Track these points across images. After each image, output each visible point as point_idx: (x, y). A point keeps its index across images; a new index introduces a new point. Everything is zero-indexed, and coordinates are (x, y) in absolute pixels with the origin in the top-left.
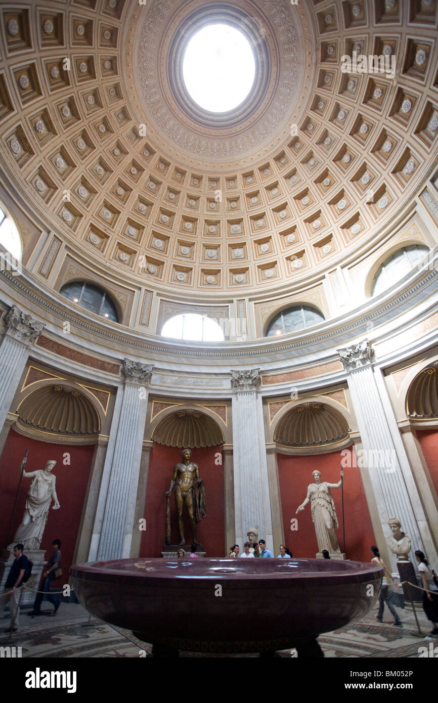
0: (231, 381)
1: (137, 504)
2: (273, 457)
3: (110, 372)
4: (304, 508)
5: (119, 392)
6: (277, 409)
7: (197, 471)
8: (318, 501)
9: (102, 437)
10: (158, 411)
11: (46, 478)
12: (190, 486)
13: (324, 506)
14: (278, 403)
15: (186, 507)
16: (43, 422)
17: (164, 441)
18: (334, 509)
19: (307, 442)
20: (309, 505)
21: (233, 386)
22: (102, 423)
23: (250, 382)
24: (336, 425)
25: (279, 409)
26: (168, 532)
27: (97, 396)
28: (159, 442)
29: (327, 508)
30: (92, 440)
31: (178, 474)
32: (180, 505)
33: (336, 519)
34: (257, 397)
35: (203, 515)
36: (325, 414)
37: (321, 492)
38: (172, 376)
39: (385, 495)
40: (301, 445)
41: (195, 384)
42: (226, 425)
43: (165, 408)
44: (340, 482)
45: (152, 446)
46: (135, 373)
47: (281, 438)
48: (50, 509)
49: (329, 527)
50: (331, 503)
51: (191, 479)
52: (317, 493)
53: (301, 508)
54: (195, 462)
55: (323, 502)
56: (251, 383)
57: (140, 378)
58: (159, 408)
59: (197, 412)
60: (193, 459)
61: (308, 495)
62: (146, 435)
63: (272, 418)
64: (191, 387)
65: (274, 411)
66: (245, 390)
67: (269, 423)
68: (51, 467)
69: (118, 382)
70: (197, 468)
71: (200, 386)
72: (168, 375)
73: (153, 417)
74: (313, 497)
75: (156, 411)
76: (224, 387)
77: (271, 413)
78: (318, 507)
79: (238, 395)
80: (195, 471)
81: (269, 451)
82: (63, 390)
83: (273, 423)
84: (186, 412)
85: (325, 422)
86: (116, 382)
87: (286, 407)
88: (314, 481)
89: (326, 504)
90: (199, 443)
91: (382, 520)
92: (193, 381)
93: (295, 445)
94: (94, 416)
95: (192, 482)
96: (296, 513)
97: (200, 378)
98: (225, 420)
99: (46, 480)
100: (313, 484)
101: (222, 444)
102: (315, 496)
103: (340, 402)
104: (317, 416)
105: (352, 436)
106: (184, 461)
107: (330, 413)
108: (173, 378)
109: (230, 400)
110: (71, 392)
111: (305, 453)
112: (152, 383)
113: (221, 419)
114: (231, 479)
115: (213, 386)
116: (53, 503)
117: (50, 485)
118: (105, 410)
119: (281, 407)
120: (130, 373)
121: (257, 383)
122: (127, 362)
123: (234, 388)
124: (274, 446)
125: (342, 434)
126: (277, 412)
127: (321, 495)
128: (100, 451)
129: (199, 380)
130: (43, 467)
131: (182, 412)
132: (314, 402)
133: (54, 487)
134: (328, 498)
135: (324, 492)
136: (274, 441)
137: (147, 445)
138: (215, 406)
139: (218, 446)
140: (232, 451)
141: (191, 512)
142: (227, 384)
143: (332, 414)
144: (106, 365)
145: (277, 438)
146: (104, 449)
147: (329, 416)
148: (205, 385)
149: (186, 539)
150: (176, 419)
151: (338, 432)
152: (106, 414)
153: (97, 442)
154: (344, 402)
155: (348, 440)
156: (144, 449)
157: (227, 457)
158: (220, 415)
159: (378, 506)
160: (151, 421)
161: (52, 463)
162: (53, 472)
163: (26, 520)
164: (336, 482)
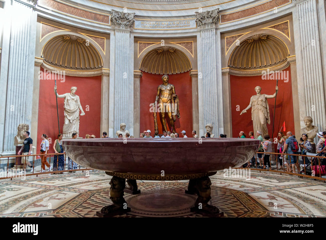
0: (196, 21)
1: (134, 112)
2: (227, 78)
3: (103, 22)
4: (246, 112)
5: (112, 37)
6: (231, 42)
7: (173, 89)
8: (256, 107)
9: (105, 70)
10: (142, 49)
11: (73, 97)
12: (169, 99)
13: (260, 110)
14: (233, 37)
17: (150, 70)
18: (268, 111)
20: (250, 109)
21: (198, 25)
22: (103, 60)
23: (211, 20)
24: (279, 52)
25: (234, 42)
27: (96, 41)
28: (146, 71)
29: (263, 111)
30: (99, 72)
31: (160, 92)
33: (269, 118)
34: (216, 33)
35: (178, 116)
36: (271, 43)
37: (260, 101)
38: (150, 21)
41: (168, 26)
42: (193, 57)
43: (148, 46)
44: (275, 94)
45: (140, 74)
46: (121, 21)
47: (234, 64)
48: (80, 115)
49: (262, 123)
50: (266, 108)
51: (169, 95)
52: (257, 101)
53: (244, 111)
54: (171, 83)
55: (260, 107)
56: (211, 22)
57: (126, 25)
58: (143, 47)
59: (171, 48)
61: (251, 103)
62: (135, 67)
63: (227, 49)
64: (166, 28)
65: (229, 44)
66: (206, 27)
67: (225, 53)
68: (74, 91)
69: (110, 29)
70: (173, 87)
71: (172, 27)
72: (147, 21)
73: (139, 54)
75: (141, 50)
76: (191, 27)
77: (227, 45)
78: (256, 111)
79: (201, 33)
80: (172, 89)
81: (224, 74)
82: (70, 38)
83: (228, 54)
84: (163, 49)
85: (270, 50)
86: (108, 29)
88: (255, 94)
89: (262, 108)
90: (175, 71)
91: (301, 118)
92: (166, 24)
93: (245, 68)
94: (97, 56)
95: (170, 97)
96: (241, 114)
97: (172, 21)
98: (192, 53)
99: (73, 99)
100: (255, 96)
101: (190, 70)
102: (256, 103)
103: (284, 32)
104: (264, 45)
105: (288, 60)
106: (163, 83)
107: (275, 42)
108: (152, 23)
109: (196, 37)
110: (77, 40)
111: (253, 74)
112: (135, 28)
113: (189, 52)
114: (196, 93)
115: (182, 27)
116: (80, 112)
117: (76, 101)
118: (104, 51)
119: (235, 40)
120: (117, 22)
121: (216, 21)
122: (113, 12)
123: (198, 27)
124: (228, 70)
125: (283, 58)
127: (260, 103)
128: (105, 79)
129: (171, 23)
130: (70, 91)
131: (160, 48)
132: (262, 34)
133: (79, 103)
134: (264, 105)
135: (262, 101)
136: (228, 66)
137: (136, 73)
138: (185, 43)
139: (188, 72)
140: (197, 74)
141: (170, 115)
142: (193, 24)
144: (99, 16)
145: (230, 64)
146: (108, 78)
148: (176, 27)
150: (157, 54)
151: (280, 57)
152: (105, 54)
153: (102, 73)
154: (287, 32)
155: (286, 63)
156: (135, 76)
157: (194, 79)
158: (188, 49)
159: (300, 110)
160: (138, 57)
161: (74, 88)
162: (77, 93)
163: (67, 122)
164: (272, 94)
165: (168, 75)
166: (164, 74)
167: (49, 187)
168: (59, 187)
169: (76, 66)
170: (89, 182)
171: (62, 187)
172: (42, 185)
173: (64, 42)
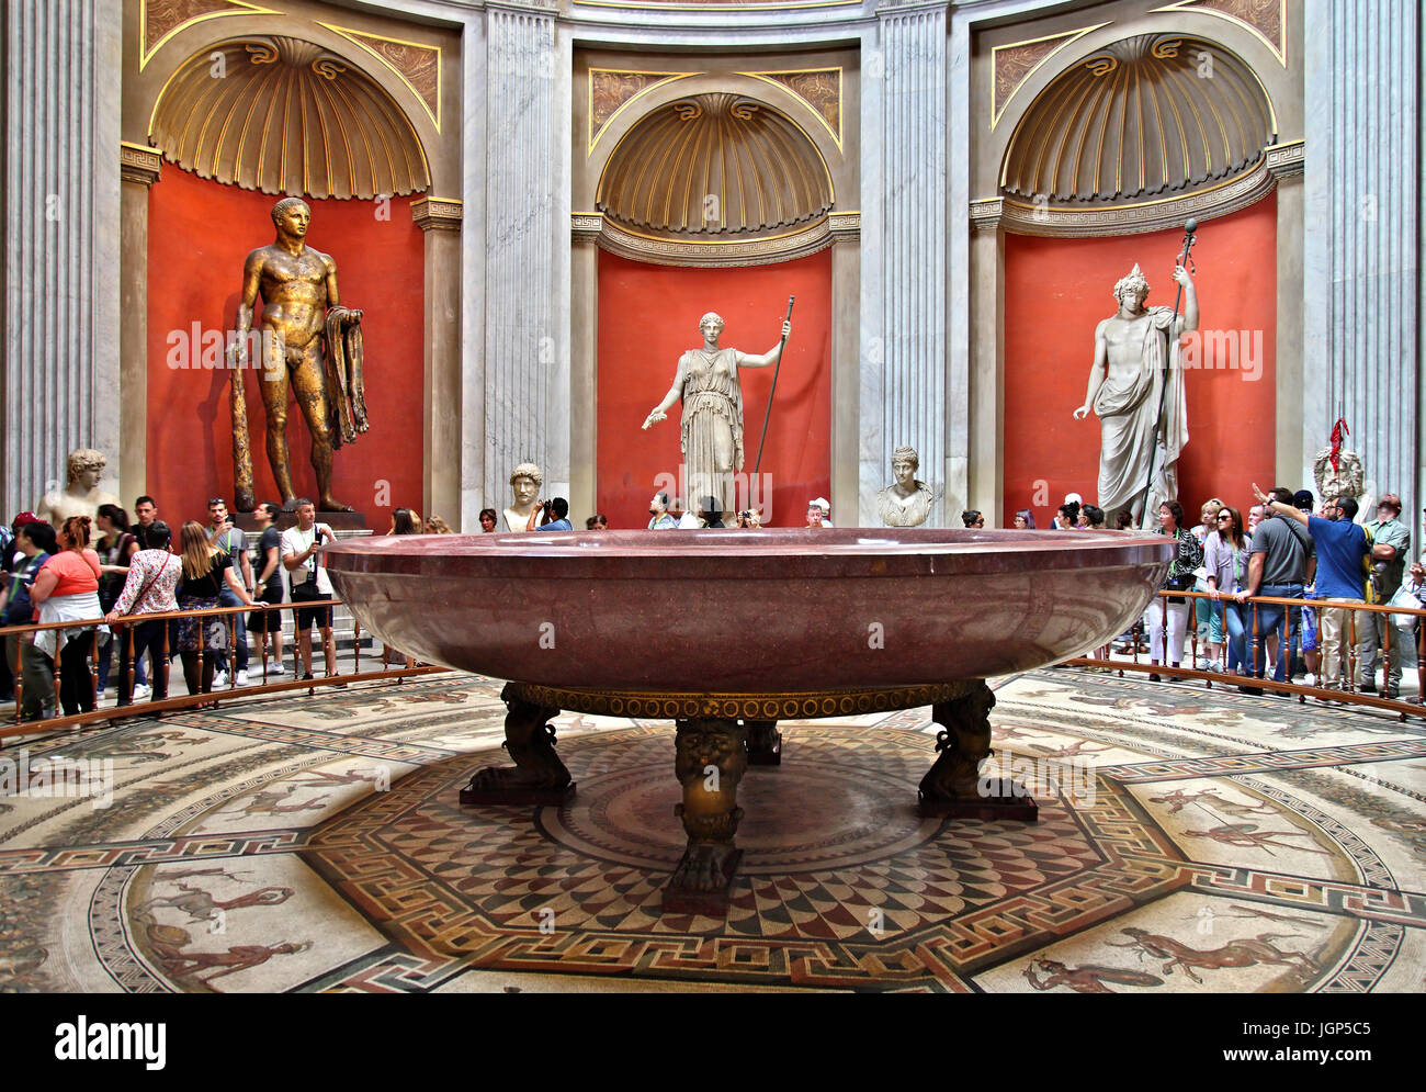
2: (588, 260)
4: (665, 416)
6: (616, 99)
7: (332, 280)
8: (706, 397)
10: (167, 24)
12: (313, 329)
13: (720, 412)
14: (620, 77)
15: (299, 395)
17: (206, 160)
19: (685, 224)
24: (783, 185)
25: (625, 100)
26: (245, 474)
29: (727, 417)
31: (261, 288)
32: (280, 395)
33: (741, 445)
34: (555, 38)
35: (358, 422)
36: (761, 142)
37: (719, 375)
39: (888, 391)
40: (664, 231)
42: (437, 125)
43: (198, 13)
44: (774, 353)
45: (156, 167)
47: (614, 203)
50: (736, 406)
51: (314, 307)
52: (707, 377)
53: (658, 414)
54: (323, 248)
55: (719, 402)
58: (173, 12)
59: (326, 55)
60: (316, 237)
61: (678, 380)
63: (597, 128)
65: (607, 104)
67: (586, 144)
70: (333, 270)
73: (148, 46)
74: (693, 386)
75: (158, 22)
77: (595, 109)
78: (705, 415)
79: (491, 18)
80: (325, 278)
81: (578, 239)
83: (601, 147)
84: (282, 47)
87: (649, 98)
89: (727, 406)
91: (863, 452)
93: (648, 229)
95: (316, 316)
96: (646, 425)
98: (432, 105)
100: (697, 351)
101: (420, 194)
102: (700, 384)
104: (732, 144)
106: (283, 237)
109: (458, 30)
111: (674, 258)
113: (421, 100)
119: (632, 93)
124: (596, 226)
125: (796, 213)
126: (615, 108)
127: (718, 382)
131: (268, 44)
132: (739, 97)
134: (731, 393)
135: (726, 374)
136: (598, 207)
137: (136, 161)
138: (400, 46)
139: (410, 200)
140: (460, 222)
141: (319, 411)
145: (605, 199)
147: (770, 153)
151: (783, 204)
154: (832, 111)
155: (820, 234)
156: (129, 175)
158: (416, 83)
159: (862, 419)
160: (143, 62)
164: (765, 352)
165: (307, 197)
166: (283, 195)
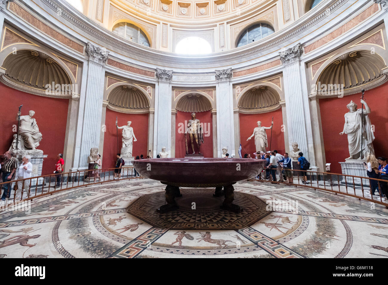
0: (215, 76)
1: (172, 139)
2: (237, 115)
3: (150, 76)
5: (157, 86)
7: (199, 123)
8: (258, 135)
9: (151, 109)
10: (177, 95)
11: (128, 129)
13: (261, 137)
14: (241, 87)
15: (194, 139)
16: (122, 104)
17: (182, 109)
18: (267, 138)
19: (257, 107)
20: (254, 137)
21: (217, 79)
22: (151, 103)
23: (226, 76)
24: (273, 98)
26: (187, 149)
27: (145, 89)
28: (180, 110)
29: (263, 138)
30: (147, 111)
31: (190, 125)
32: (192, 138)
33: (267, 143)
34: (229, 84)
35: (203, 142)
36: (268, 92)
38: (184, 76)
40: (253, 109)
42: (213, 100)
43: (181, 93)
44: (271, 127)
45: (176, 112)
46: (163, 76)
47: (242, 106)
48: (133, 141)
49: (263, 147)
50: (265, 136)
53: (250, 138)
54: (198, 119)
55: (260, 136)
56: (226, 77)
57: (166, 79)
58: (178, 94)
59: (198, 94)
61: (254, 133)
62: (172, 107)
63: (237, 96)
64: (194, 81)
65: (239, 91)
66: (223, 81)
67: (236, 98)
69: (155, 81)
70: (199, 121)
71: (199, 80)
72: (181, 76)
73: (175, 98)
74: (256, 134)
75: (176, 95)
76: (212, 80)
77: (237, 93)
78: (258, 138)
79: (219, 84)
81: (235, 112)
82: (127, 87)
83: (238, 99)
84: (192, 95)
85: (267, 96)
86: (154, 81)
87: (246, 89)
88: (257, 126)
89: (262, 137)
90: (200, 110)
91: (290, 143)
92: (195, 78)
93: (250, 109)
94: (146, 100)
96: (247, 140)
97: (198, 76)
98: (212, 98)
99: (129, 130)
100: (257, 128)
101: (211, 110)
102: (257, 133)
103: (277, 84)
104: (263, 93)
105: (280, 103)
106: (192, 118)
107: (271, 91)
108: (184, 77)
109: (215, 87)
110: (132, 89)
111: (255, 113)
112: (173, 80)
113: (210, 97)
114: (216, 126)
115: (206, 80)
116: (134, 139)
117: (131, 131)
119: (243, 89)
120: (161, 76)
121: (229, 76)
122: (158, 70)
123: (217, 80)
124: (238, 110)
125: (276, 102)
127: (260, 133)
128: (151, 116)
129: (198, 77)
130: (126, 124)
131: (190, 94)
132: (262, 85)
133: (133, 133)
134: (264, 134)
135: (262, 131)
136: (238, 107)
137: (173, 112)
138: (207, 91)
139: (209, 111)
140: (216, 113)
141: (197, 141)
142: (213, 78)
143: (272, 92)
144: (147, 72)
145: (240, 106)
146: (153, 115)
147: (270, 93)
148: (201, 80)
149: (195, 151)
150: (188, 98)
151: (274, 101)
152: (151, 98)
153: (149, 112)
154: (279, 84)
155: (279, 105)
156: (172, 114)
157: (214, 116)
158: (210, 95)
159: (289, 138)
160: (175, 100)
161: (130, 123)
162: (131, 126)
163: (124, 146)
164: (269, 127)
165: (195, 113)
166: (192, 113)
167: (116, 192)
168: (123, 192)
169: (131, 107)
170: (143, 188)
171: (126, 192)
172: (111, 191)
173: (123, 90)
